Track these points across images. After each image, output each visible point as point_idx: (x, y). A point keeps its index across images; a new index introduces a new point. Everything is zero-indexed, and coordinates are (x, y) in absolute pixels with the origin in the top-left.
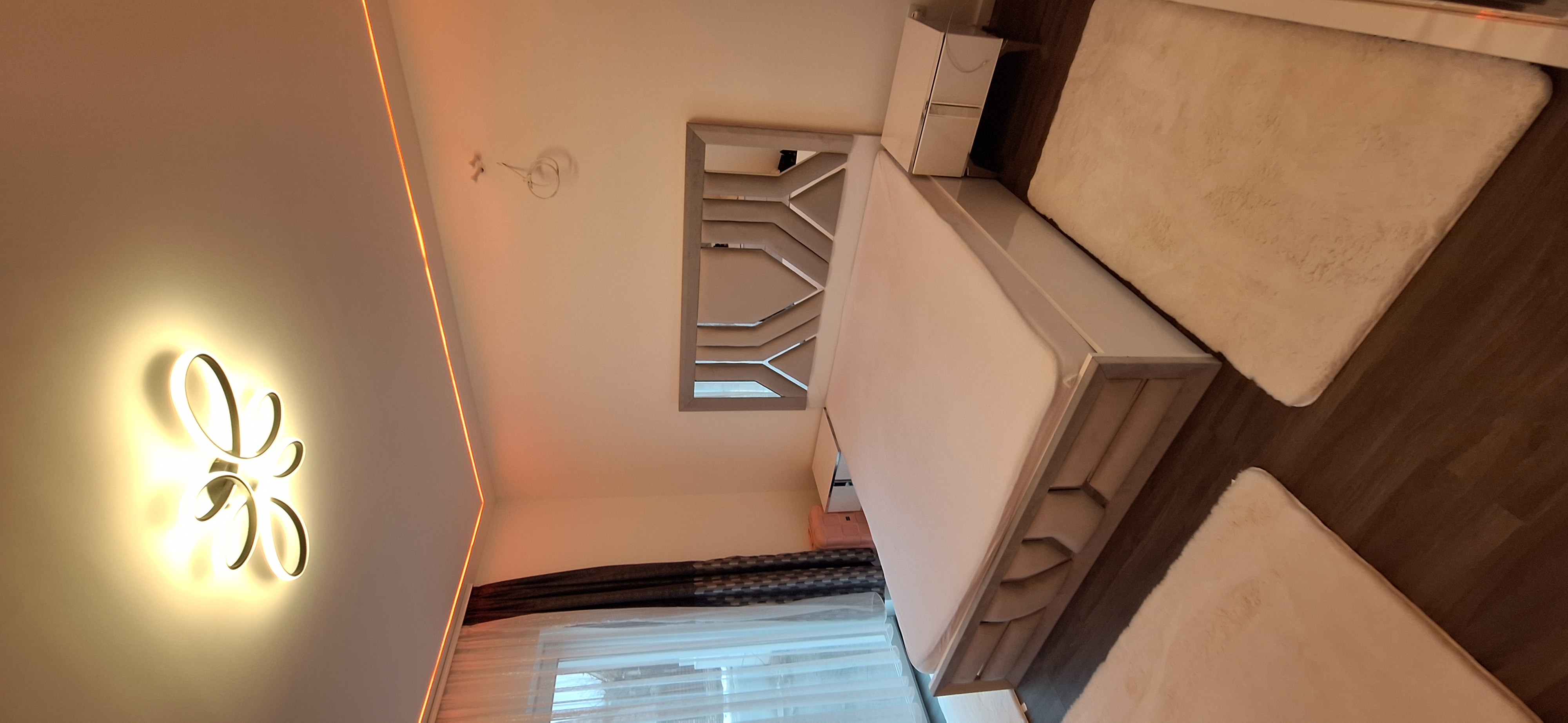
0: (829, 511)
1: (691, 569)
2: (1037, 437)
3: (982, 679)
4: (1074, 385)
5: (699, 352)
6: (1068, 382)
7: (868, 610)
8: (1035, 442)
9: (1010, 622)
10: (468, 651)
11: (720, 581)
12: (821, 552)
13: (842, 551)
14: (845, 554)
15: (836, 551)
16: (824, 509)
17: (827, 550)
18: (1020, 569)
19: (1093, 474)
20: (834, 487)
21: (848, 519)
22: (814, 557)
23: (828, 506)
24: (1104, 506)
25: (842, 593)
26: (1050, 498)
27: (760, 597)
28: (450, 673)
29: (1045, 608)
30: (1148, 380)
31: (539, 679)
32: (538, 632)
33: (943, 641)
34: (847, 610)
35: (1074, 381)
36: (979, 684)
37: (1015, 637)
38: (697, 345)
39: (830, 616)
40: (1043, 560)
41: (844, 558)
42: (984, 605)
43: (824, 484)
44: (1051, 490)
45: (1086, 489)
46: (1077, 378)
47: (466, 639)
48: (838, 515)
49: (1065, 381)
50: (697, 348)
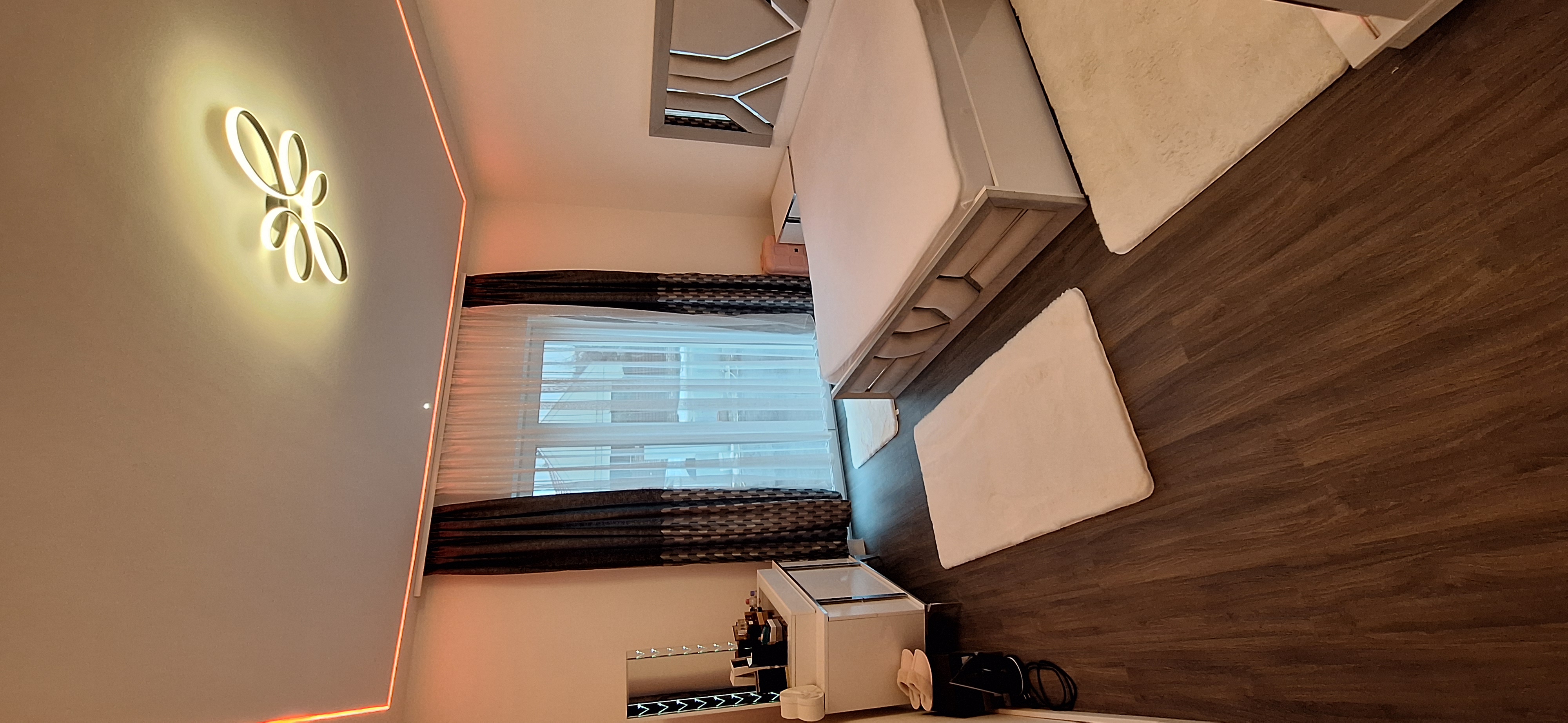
0: (780, 242)
1: (656, 280)
2: (934, 240)
3: (871, 391)
4: (968, 208)
5: (671, 80)
6: (964, 205)
7: (802, 327)
8: (932, 244)
9: (897, 359)
10: (470, 327)
11: (680, 293)
12: (768, 276)
13: (787, 278)
14: (790, 281)
15: (782, 277)
16: (777, 241)
17: (774, 275)
18: (910, 325)
19: (974, 269)
20: (787, 223)
21: (796, 250)
22: (761, 280)
23: (780, 237)
24: (979, 291)
25: (782, 312)
26: (937, 283)
27: (712, 309)
28: (458, 343)
29: (924, 352)
30: (1027, 210)
31: (530, 354)
32: (526, 318)
33: (845, 365)
34: (784, 326)
35: (969, 205)
36: (868, 394)
37: (899, 368)
38: (670, 73)
39: (769, 329)
40: (929, 322)
41: (788, 284)
42: (878, 346)
43: (779, 220)
44: (940, 277)
45: (967, 279)
46: (972, 202)
47: (467, 318)
48: (788, 246)
49: (962, 204)
50: (670, 78)
